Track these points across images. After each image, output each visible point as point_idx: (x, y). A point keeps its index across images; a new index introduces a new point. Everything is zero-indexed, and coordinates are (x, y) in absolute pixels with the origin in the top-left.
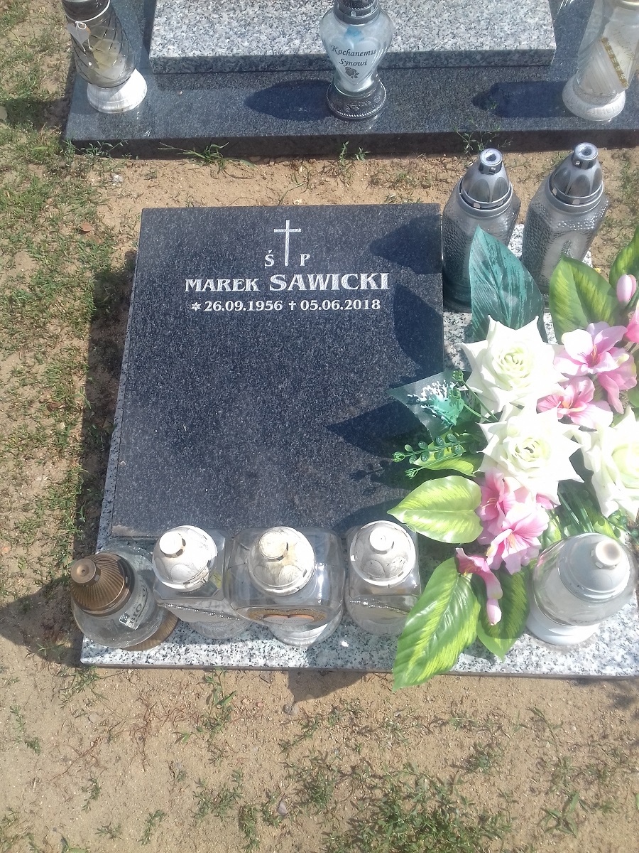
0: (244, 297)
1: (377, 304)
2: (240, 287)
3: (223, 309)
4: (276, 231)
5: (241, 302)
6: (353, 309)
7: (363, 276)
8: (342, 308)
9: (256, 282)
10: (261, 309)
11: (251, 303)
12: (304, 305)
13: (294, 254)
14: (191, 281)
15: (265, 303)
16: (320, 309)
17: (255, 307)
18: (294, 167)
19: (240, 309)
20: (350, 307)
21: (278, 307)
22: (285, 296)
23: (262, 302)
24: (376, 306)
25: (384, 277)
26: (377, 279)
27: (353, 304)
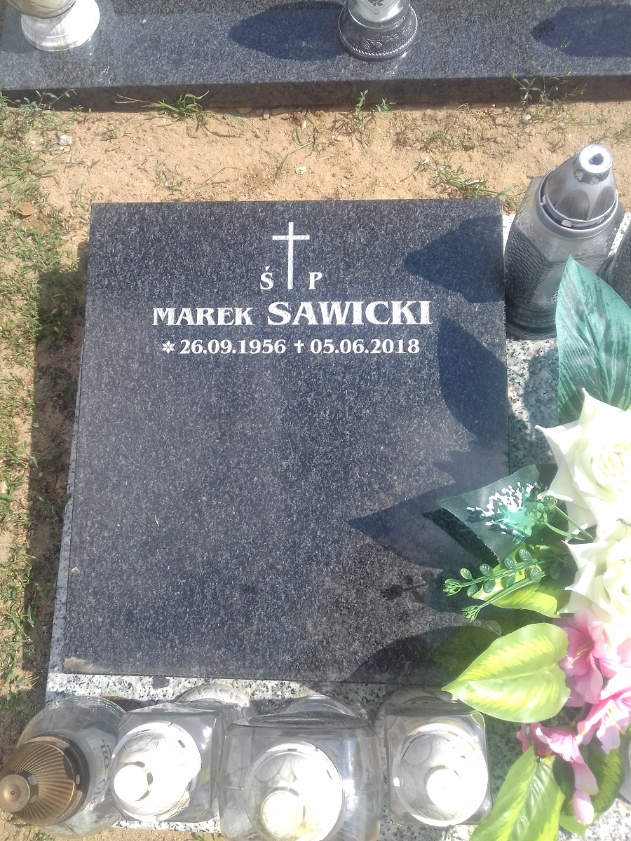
0: (233, 333)
1: (415, 346)
2: (227, 319)
3: (205, 352)
4: (275, 238)
5: (229, 342)
6: (383, 353)
7: (396, 305)
8: (367, 351)
9: (249, 313)
10: (257, 352)
11: (243, 343)
12: (316, 347)
13: (300, 272)
14: (160, 310)
15: (262, 342)
16: (337, 352)
17: (248, 348)
18: (296, 121)
19: (228, 351)
20: (378, 349)
21: (280, 349)
22: (288, 334)
23: (258, 342)
24: (413, 349)
25: (425, 306)
26: (415, 310)
27: (382, 346)
